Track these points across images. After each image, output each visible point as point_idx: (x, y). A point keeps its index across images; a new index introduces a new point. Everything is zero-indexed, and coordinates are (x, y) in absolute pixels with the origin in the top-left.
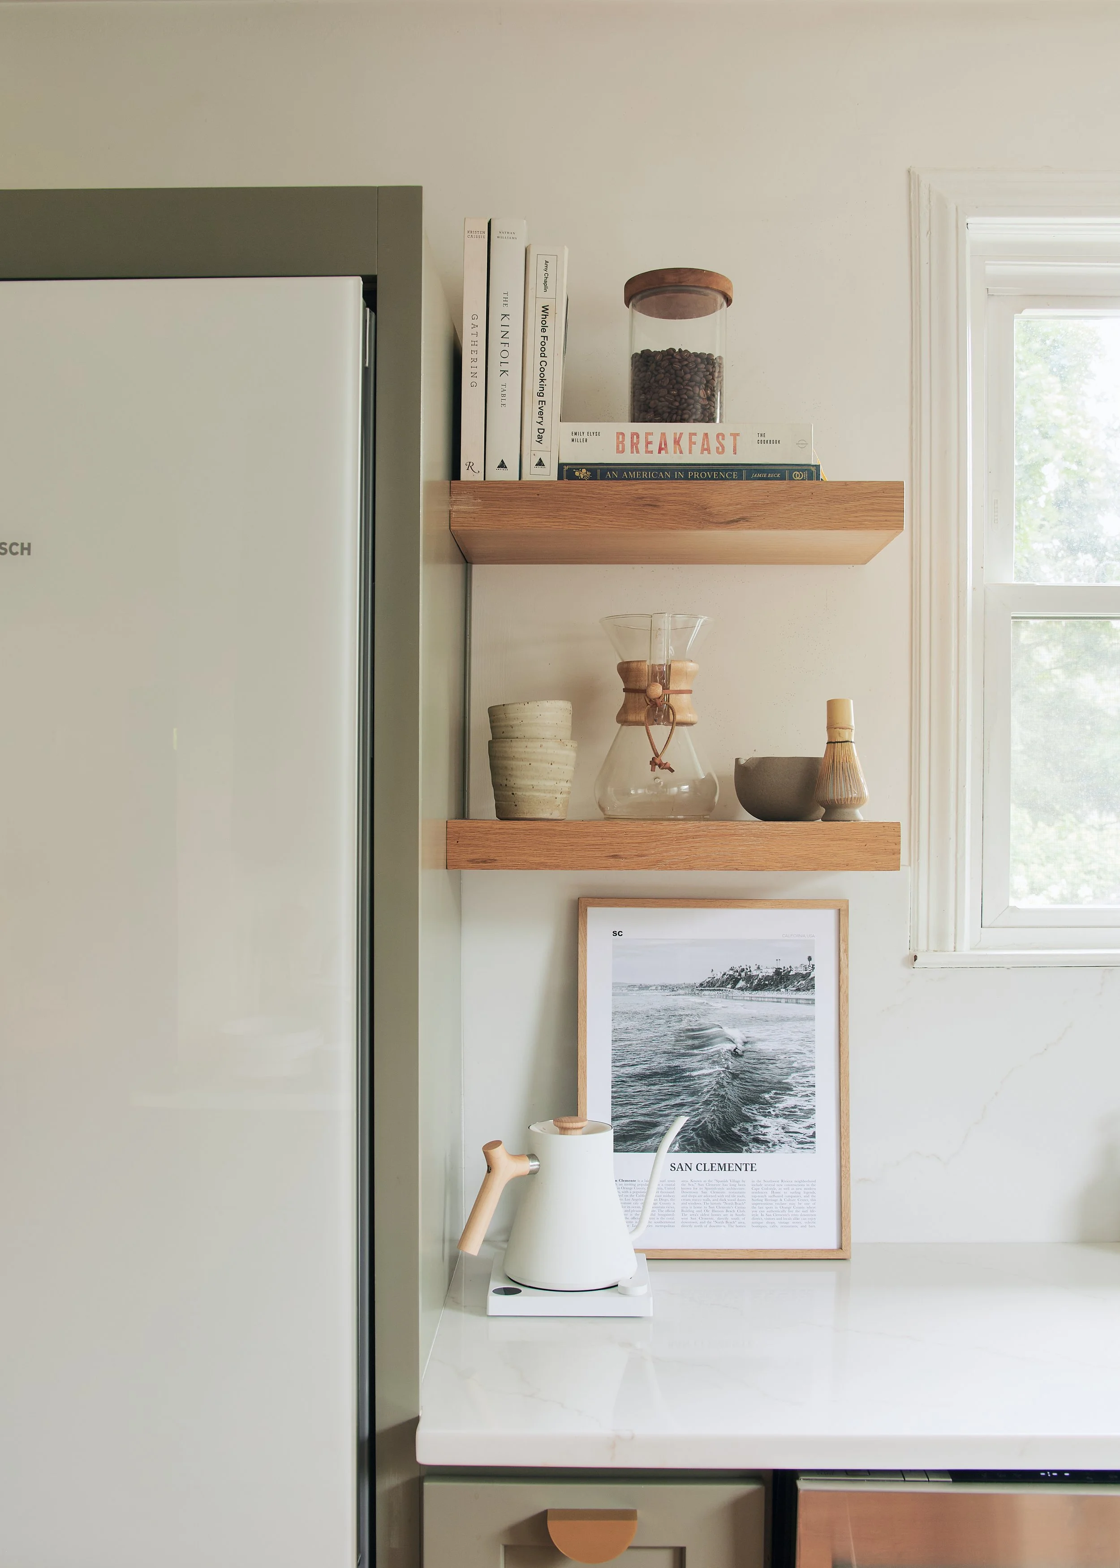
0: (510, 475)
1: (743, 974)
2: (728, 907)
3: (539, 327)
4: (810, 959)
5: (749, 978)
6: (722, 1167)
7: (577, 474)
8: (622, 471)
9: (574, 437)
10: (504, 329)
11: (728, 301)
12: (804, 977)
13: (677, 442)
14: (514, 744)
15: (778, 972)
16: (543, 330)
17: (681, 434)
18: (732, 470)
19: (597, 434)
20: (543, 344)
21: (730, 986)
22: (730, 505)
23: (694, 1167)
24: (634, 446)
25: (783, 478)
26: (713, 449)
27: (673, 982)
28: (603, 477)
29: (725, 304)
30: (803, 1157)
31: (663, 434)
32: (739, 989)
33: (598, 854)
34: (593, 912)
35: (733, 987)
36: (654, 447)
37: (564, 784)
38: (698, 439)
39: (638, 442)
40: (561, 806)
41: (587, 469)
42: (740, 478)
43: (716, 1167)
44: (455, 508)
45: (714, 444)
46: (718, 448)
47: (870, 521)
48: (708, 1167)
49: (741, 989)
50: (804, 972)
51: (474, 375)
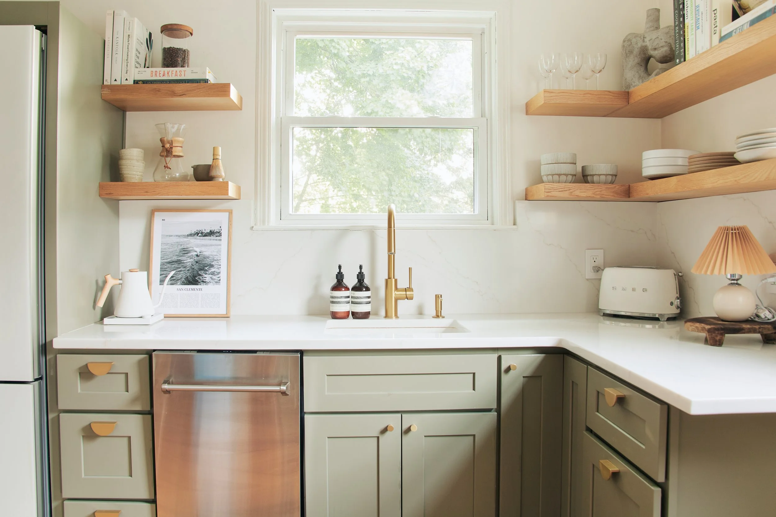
0: (118, 83)
1: (200, 232)
2: (196, 212)
3: (127, 41)
4: (220, 227)
5: (202, 233)
6: (193, 289)
7: (139, 83)
8: (152, 82)
9: (139, 72)
10: (117, 41)
11: (191, 34)
12: (219, 233)
13: (168, 73)
14: (123, 161)
15: (211, 231)
16: (128, 42)
17: (169, 71)
18: (183, 81)
19: (145, 71)
20: (128, 46)
21: (196, 235)
22: (180, 90)
23: (184, 289)
24: (156, 75)
25: (198, 83)
26: (178, 75)
27: (179, 234)
28: (146, 83)
29: (191, 35)
30: (217, 286)
31: (164, 71)
32: (199, 236)
33: (142, 191)
34: (156, 213)
35: (197, 236)
36: (162, 75)
37: (139, 173)
38: (174, 72)
39: (157, 73)
40: (138, 179)
41: (142, 82)
42: (185, 83)
43: (190, 289)
44: (103, 92)
45: (178, 74)
46: (180, 75)
47: (220, 94)
48: (188, 289)
49: (200, 236)
50: (219, 231)
51: (108, 55)
